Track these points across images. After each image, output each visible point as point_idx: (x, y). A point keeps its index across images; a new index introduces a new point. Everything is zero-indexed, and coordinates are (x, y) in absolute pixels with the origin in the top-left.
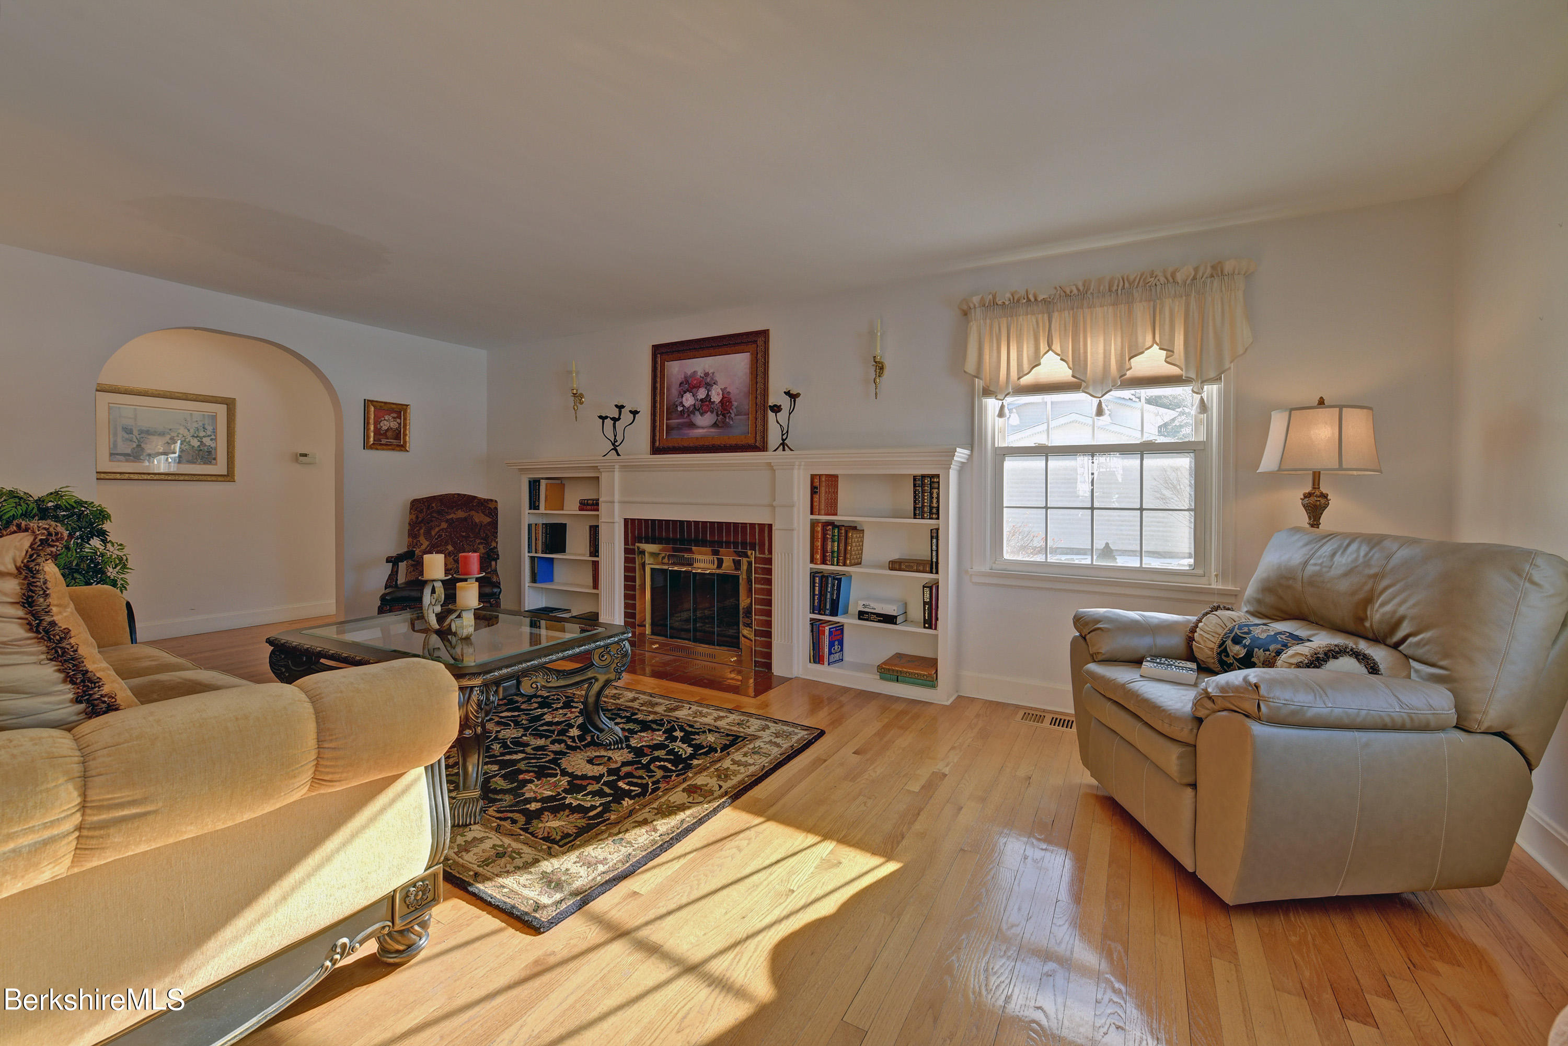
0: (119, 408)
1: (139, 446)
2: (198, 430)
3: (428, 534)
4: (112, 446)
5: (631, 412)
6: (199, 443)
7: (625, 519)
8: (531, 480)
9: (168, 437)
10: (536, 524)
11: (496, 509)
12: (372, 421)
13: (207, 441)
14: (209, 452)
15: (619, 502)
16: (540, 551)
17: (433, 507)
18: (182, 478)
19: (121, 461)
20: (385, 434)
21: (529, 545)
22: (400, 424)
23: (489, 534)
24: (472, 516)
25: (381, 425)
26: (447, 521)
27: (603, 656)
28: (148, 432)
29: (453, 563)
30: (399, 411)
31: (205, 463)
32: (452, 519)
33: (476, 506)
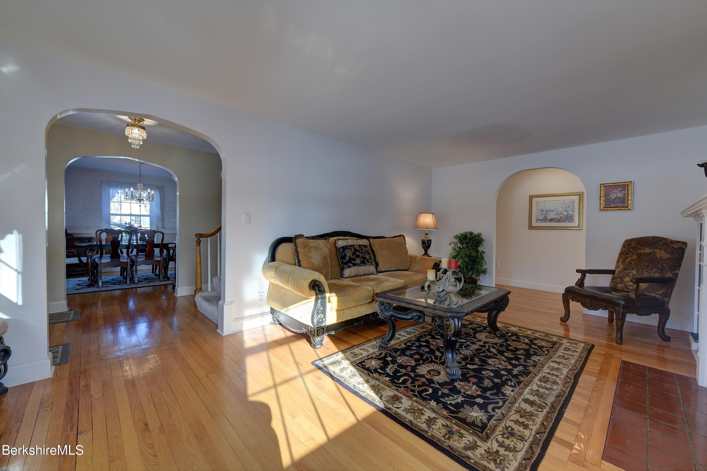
0: (540, 203)
1: (545, 216)
2: (567, 208)
4: (537, 217)
6: (567, 214)
9: (555, 212)
12: (603, 195)
13: (570, 212)
14: (571, 217)
17: (631, 245)
18: (561, 228)
19: (539, 222)
20: (613, 201)
22: (625, 194)
25: (611, 196)
28: (548, 211)
30: (624, 186)
31: (569, 222)
32: (641, 253)
33: (661, 245)
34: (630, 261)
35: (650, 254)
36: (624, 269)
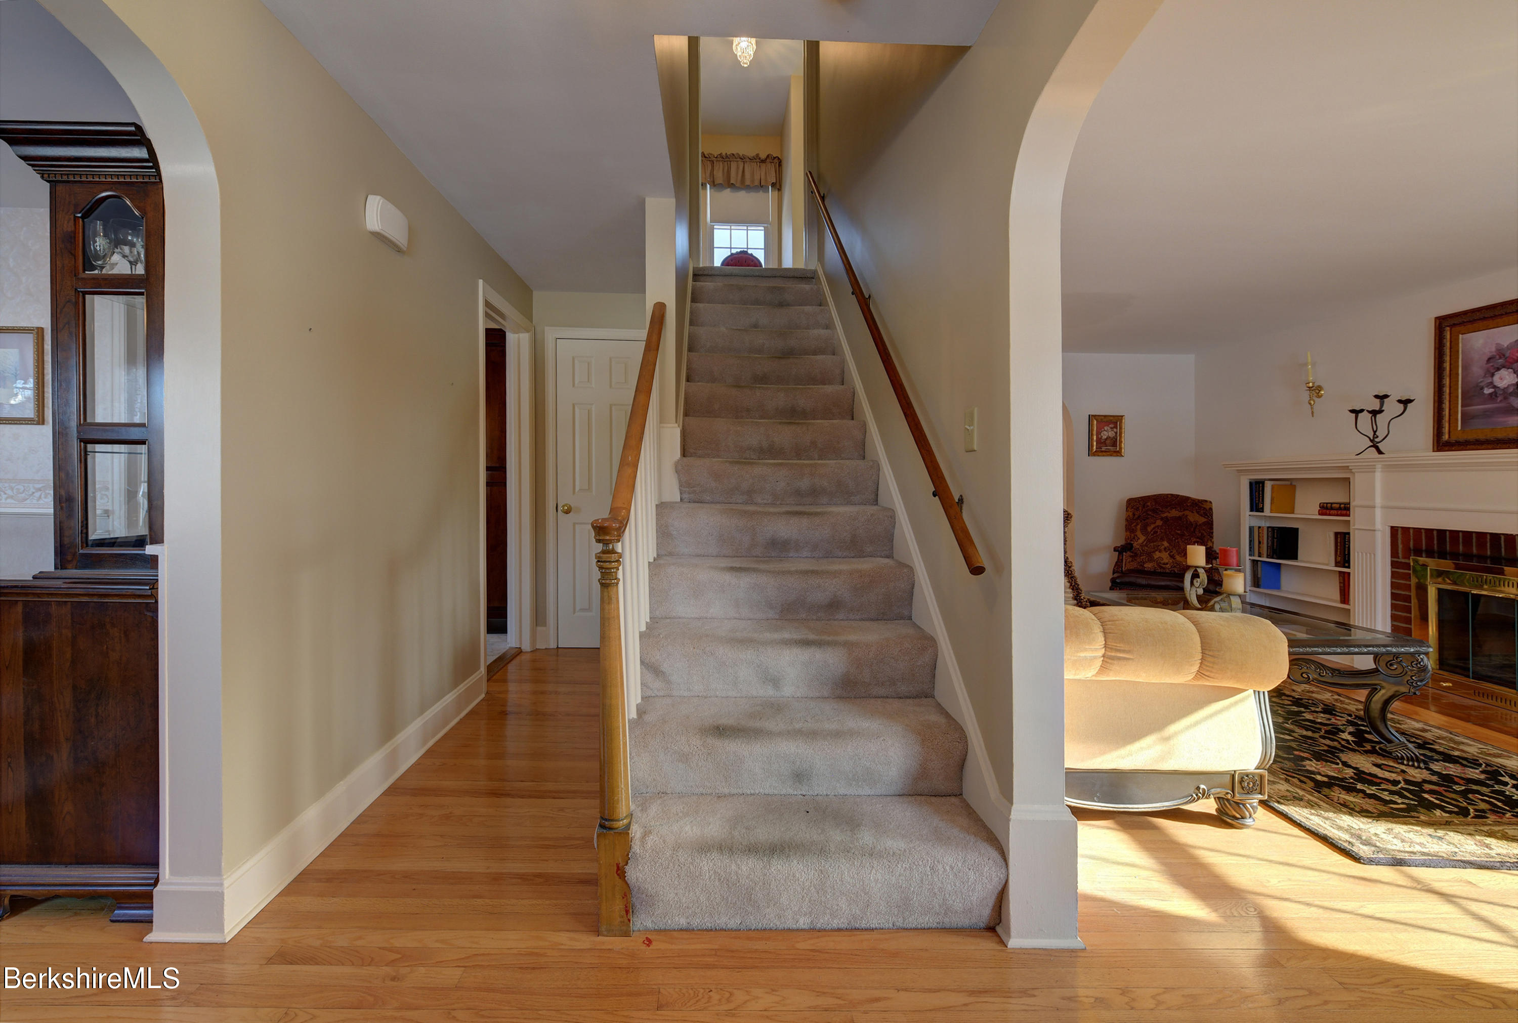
3: (1144, 530)
5: (1400, 401)
7: (1392, 528)
8: (1252, 481)
10: (1259, 527)
11: (1211, 509)
12: (1095, 432)
15: (1382, 507)
16: (1265, 555)
17: (1148, 506)
20: (1105, 443)
21: (1250, 548)
22: (1116, 433)
23: (1205, 534)
24: (1187, 516)
25: (1102, 434)
26: (1162, 519)
27: (1391, 665)
29: (1169, 557)
30: (1115, 421)
32: (1166, 517)
33: (1190, 506)
34: (1154, 528)
35: (1180, 518)
36: (1150, 541)
